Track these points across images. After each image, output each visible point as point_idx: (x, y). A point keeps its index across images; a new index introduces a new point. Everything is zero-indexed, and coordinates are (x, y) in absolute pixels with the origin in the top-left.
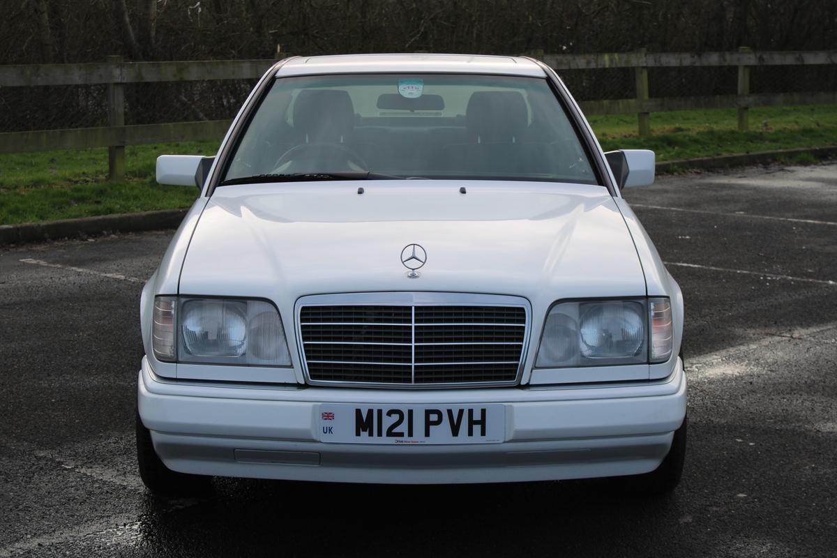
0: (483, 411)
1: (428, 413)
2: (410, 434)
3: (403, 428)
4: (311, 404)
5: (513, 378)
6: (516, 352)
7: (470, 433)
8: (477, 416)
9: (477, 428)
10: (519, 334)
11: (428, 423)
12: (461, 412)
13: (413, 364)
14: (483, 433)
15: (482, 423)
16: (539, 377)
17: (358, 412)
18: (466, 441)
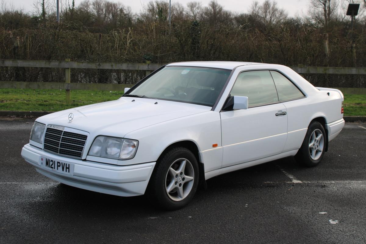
0: (69, 165)
1: (58, 163)
2: (54, 169)
3: (53, 166)
4: (39, 155)
5: (80, 157)
6: (81, 149)
7: (66, 171)
8: (68, 167)
9: (68, 170)
10: (83, 143)
11: (58, 166)
12: (64, 164)
13: (59, 148)
14: (69, 172)
15: (69, 168)
16: (89, 158)
17: (46, 159)
18: (65, 173)
